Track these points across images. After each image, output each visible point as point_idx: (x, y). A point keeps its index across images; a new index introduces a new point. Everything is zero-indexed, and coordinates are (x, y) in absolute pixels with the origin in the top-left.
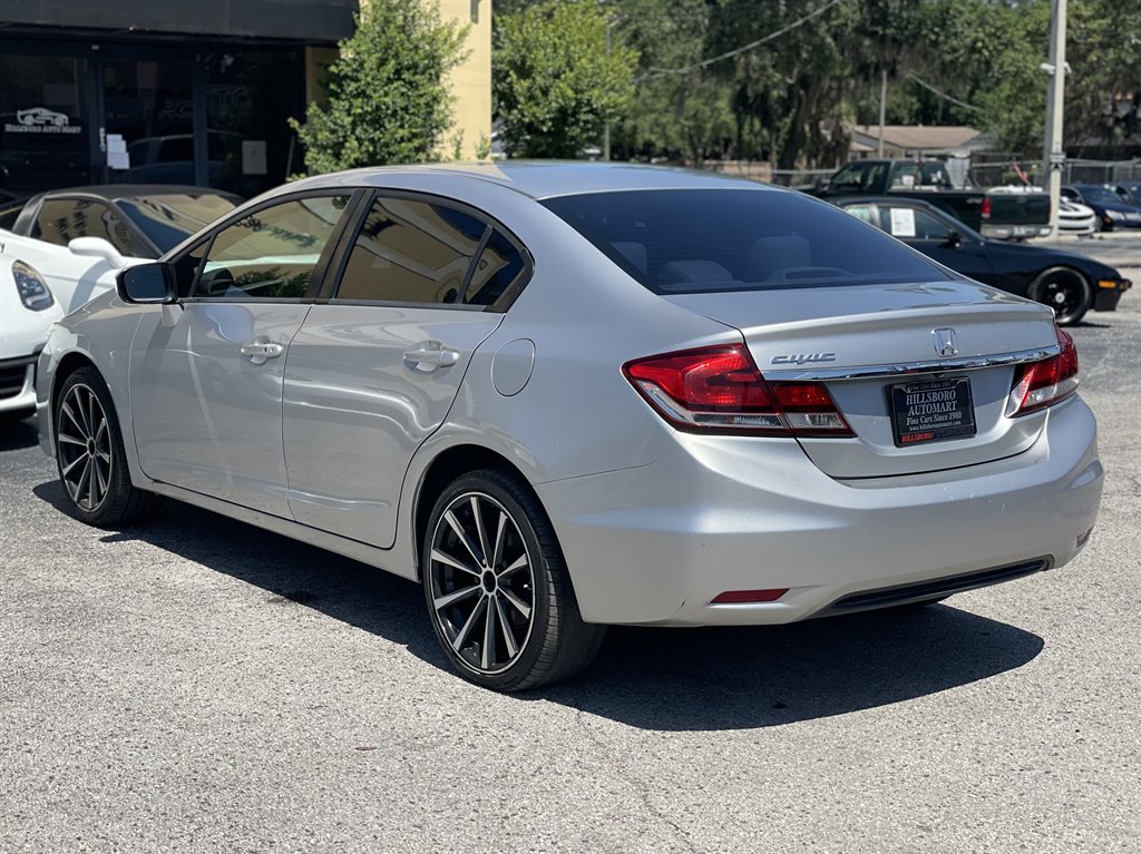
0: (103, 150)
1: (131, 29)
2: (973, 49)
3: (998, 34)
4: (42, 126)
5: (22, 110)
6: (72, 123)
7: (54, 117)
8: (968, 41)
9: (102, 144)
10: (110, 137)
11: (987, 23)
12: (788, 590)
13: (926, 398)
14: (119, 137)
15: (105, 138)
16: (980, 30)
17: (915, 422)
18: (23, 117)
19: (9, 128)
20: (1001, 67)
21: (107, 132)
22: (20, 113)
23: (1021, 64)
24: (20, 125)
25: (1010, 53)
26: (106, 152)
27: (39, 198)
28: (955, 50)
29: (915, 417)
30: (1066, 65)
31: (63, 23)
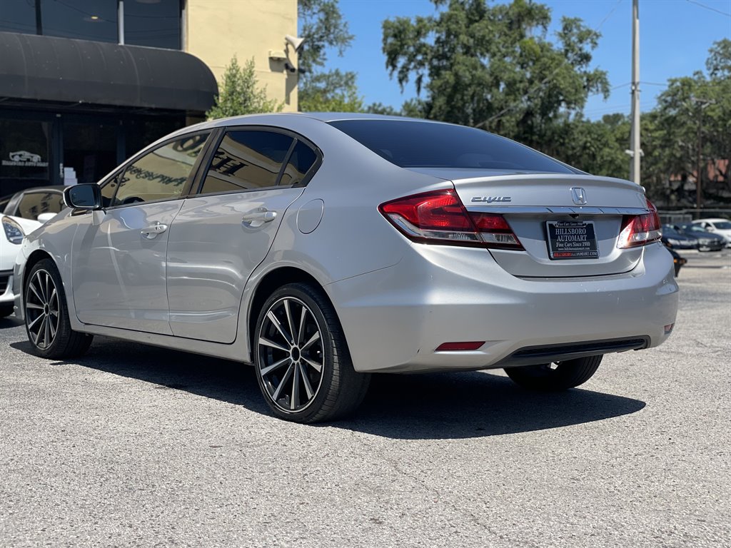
0: (62, 176)
1: (80, 102)
2: (585, 147)
3: (599, 138)
4: (25, 162)
5: (13, 152)
6: (43, 161)
7: (32, 157)
8: (581, 143)
9: (61, 173)
10: (66, 169)
11: (593, 132)
12: (484, 342)
13: (568, 232)
14: (72, 169)
15: (63, 169)
16: (588, 136)
17: (561, 245)
18: (13, 156)
19: (4, 163)
20: (602, 157)
21: (64, 166)
22: (11, 154)
23: (614, 156)
24: (11, 161)
25: (607, 150)
26: (63, 179)
27: (20, 194)
28: (573, 148)
29: (561, 242)
30: (641, 151)
31: (39, 98)
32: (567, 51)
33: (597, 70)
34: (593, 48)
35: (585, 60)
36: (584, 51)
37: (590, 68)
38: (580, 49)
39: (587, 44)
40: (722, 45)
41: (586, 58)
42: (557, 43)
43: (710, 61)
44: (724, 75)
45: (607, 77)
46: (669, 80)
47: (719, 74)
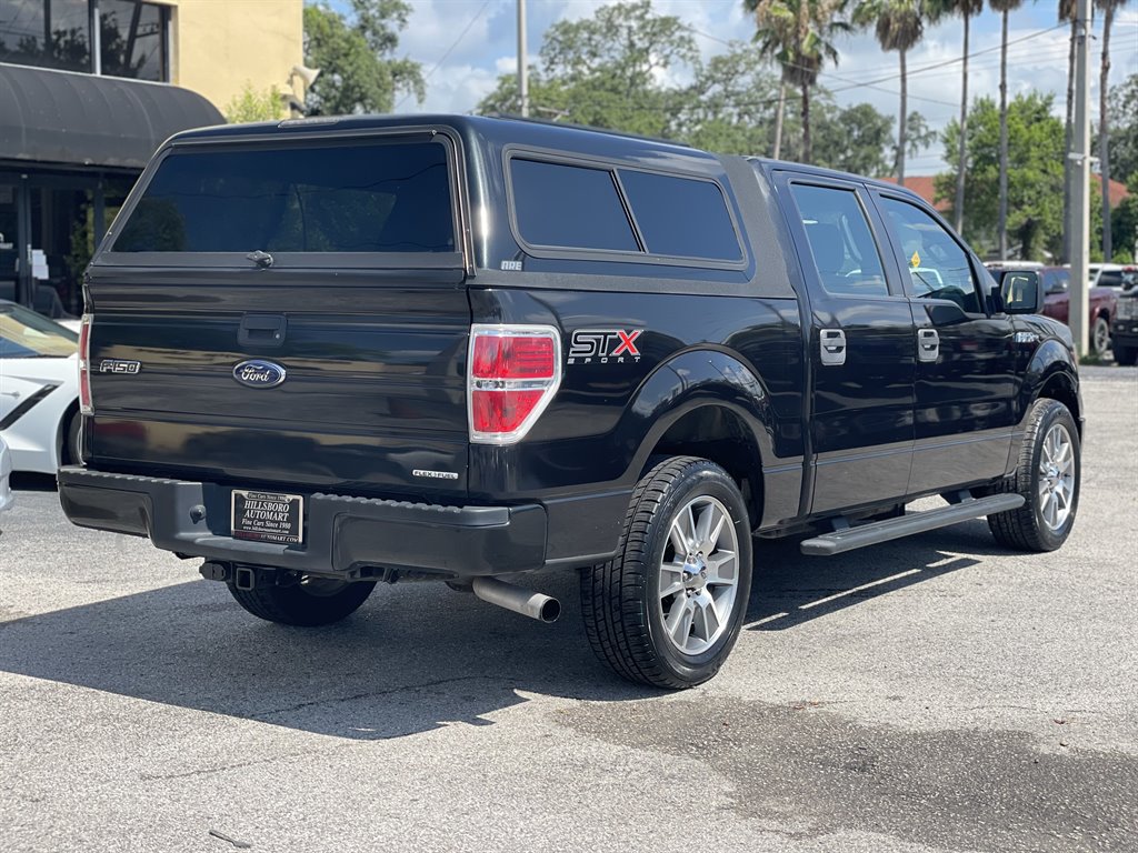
32: (363, 28)
33: (406, 61)
34: (401, 27)
35: (389, 45)
36: (388, 31)
37: (396, 56)
38: (383, 27)
39: (393, 20)
40: (561, 29)
41: (391, 40)
42: (350, 14)
43: (545, 51)
44: (567, 74)
45: (421, 73)
46: (499, 78)
47: (559, 71)
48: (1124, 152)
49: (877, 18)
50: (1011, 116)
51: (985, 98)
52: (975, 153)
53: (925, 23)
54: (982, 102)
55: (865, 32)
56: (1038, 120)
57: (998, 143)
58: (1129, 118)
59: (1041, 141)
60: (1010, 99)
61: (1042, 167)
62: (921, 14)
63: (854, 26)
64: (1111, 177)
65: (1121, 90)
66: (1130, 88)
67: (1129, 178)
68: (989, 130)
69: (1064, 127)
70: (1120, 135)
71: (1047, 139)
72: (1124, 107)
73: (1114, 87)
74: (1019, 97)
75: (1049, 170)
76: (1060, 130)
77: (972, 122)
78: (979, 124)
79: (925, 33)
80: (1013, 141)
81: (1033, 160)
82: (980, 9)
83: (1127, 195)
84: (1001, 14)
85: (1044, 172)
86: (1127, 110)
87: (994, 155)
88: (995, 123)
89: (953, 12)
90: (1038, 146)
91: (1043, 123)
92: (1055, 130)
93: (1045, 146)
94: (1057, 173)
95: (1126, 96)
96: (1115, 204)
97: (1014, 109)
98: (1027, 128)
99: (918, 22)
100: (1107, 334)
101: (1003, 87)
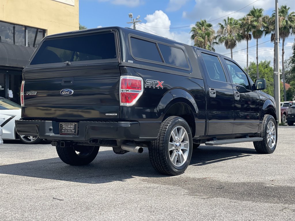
48: (289, 76)
49: (225, 41)
50: (260, 66)
51: (253, 62)
52: (251, 76)
53: (237, 42)
54: (252, 63)
55: (222, 44)
56: (267, 67)
57: (257, 73)
58: (290, 68)
59: (267, 73)
60: (259, 62)
61: (268, 79)
62: (236, 40)
63: (219, 43)
64: (286, 83)
65: (288, 60)
66: (290, 60)
67: (290, 82)
68: (254, 70)
69: (273, 69)
70: (288, 72)
71: (269, 72)
72: (289, 65)
73: (286, 60)
74: (261, 62)
75: (270, 80)
76: (272, 70)
77: (250, 68)
78: (252, 69)
79: (237, 44)
80: (260, 73)
81: (265, 77)
82: (251, 39)
83: (290, 87)
84: (256, 40)
85: (269, 80)
86: (289, 66)
87: (255, 76)
88: (255, 68)
89: (244, 40)
90: (267, 74)
91: (268, 68)
92: (271, 70)
93: (268, 74)
94: (272, 81)
95: (289, 62)
96: (287, 89)
97: (260, 65)
98: (264, 69)
99: (235, 42)
100: (286, 119)
101: (257, 58)
